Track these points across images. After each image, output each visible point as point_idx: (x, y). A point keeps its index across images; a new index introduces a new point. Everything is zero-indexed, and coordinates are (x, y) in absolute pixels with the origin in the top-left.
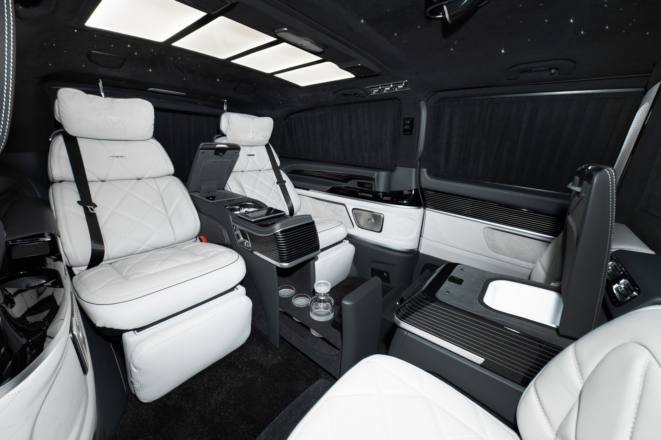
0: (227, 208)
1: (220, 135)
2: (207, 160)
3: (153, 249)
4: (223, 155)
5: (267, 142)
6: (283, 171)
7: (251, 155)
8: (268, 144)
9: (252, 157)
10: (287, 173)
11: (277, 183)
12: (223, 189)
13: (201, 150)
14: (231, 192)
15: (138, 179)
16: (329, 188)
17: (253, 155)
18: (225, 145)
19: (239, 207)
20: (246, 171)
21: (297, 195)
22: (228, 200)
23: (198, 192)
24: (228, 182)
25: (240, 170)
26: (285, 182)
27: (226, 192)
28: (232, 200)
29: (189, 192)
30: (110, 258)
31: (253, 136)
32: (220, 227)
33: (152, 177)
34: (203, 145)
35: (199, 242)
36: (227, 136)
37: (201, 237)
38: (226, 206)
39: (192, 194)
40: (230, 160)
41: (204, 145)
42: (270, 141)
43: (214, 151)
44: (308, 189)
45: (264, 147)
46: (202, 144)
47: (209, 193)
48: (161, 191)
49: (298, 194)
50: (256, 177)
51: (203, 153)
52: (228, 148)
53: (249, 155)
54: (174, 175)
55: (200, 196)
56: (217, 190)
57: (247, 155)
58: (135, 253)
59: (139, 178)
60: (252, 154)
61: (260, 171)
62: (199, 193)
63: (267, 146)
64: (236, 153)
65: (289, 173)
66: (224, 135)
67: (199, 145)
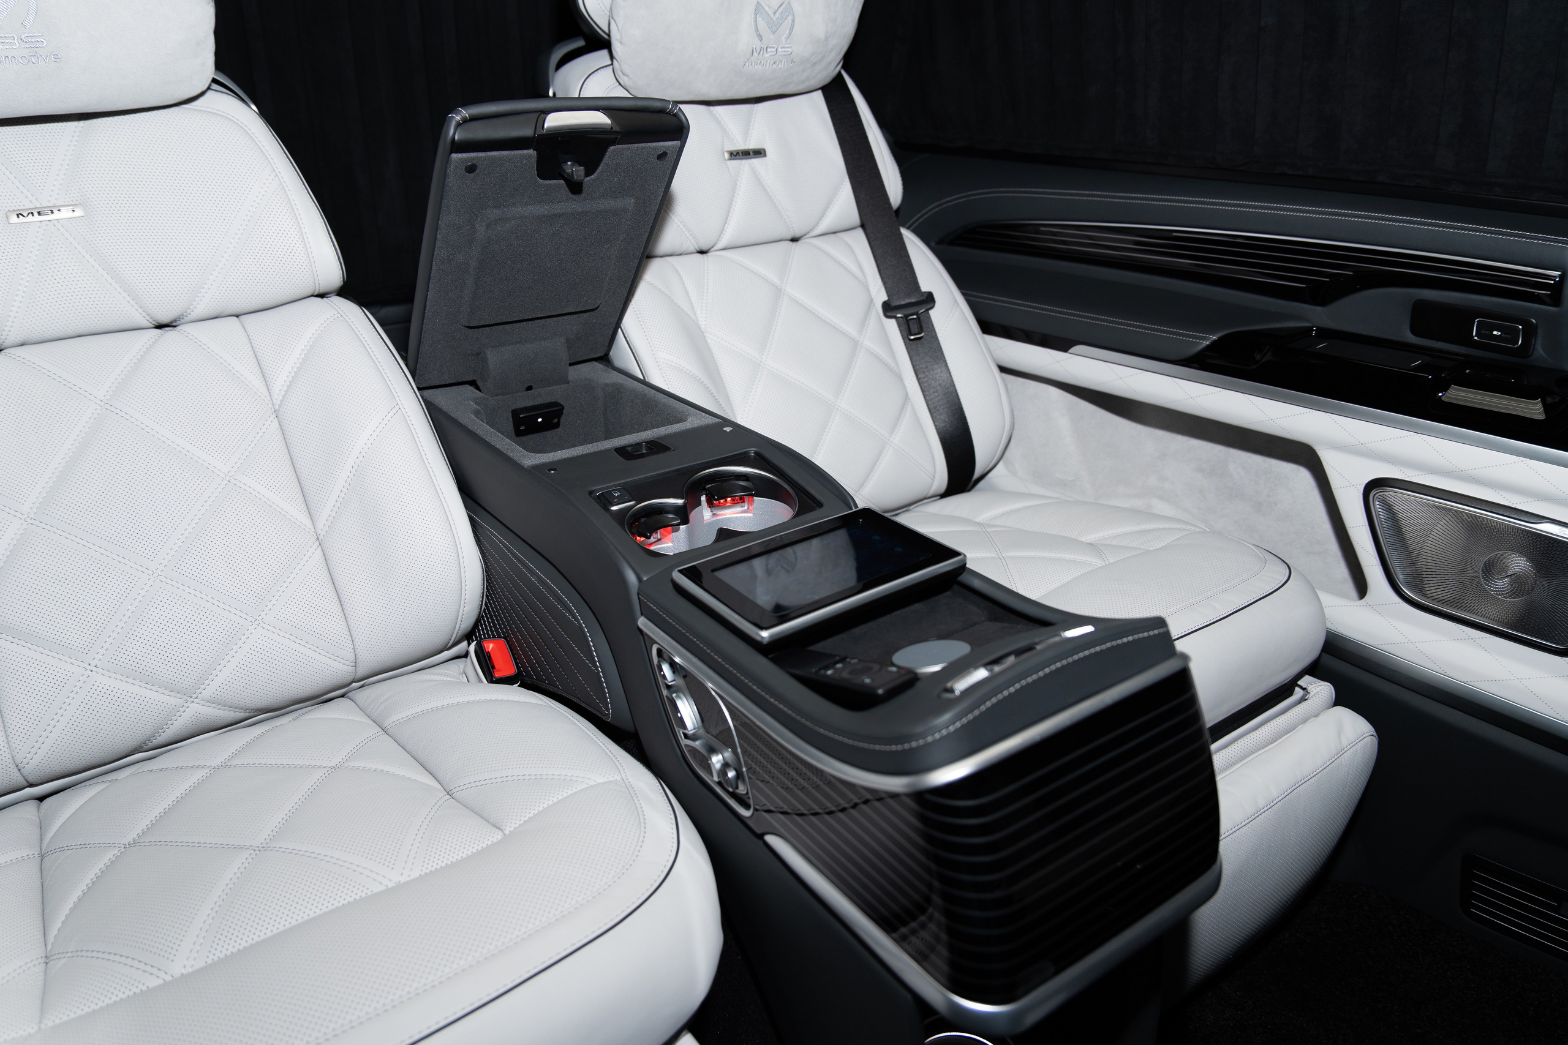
0: (614, 508)
1: (580, 43)
2: (498, 212)
3: (242, 715)
4: (589, 173)
5: (830, 65)
6: (918, 232)
7: (746, 154)
8: (838, 80)
9: (756, 162)
10: (939, 242)
11: (888, 309)
12: (605, 359)
13: (454, 155)
14: (644, 382)
15: (160, 327)
16: (1204, 339)
17: (759, 153)
18: (598, 110)
19: (680, 502)
20: (720, 245)
21: (996, 371)
22: (621, 451)
23: (473, 383)
24: (630, 321)
25: (692, 247)
26: (929, 299)
27: (614, 377)
28: (648, 442)
29: (419, 389)
30: (31, 779)
31: (760, 37)
32: (576, 620)
33: (230, 312)
34: (465, 121)
35: (480, 681)
36: (616, 46)
37: (490, 646)
38: (605, 501)
39: (440, 397)
40: (630, 202)
41: (473, 119)
42: (851, 59)
43: (532, 152)
44: (1063, 345)
45: (818, 96)
46: (459, 113)
47: (529, 388)
48: (279, 384)
49: (1003, 369)
50: (775, 279)
51: (471, 169)
52: (617, 128)
53: (735, 155)
54: (344, 292)
55: (477, 413)
56: (571, 364)
57: (727, 156)
58: (150, 745)
59: (164, 319)
60: (751, 145)
61: (794, 240)
62: (478, 388)
63: (834, 92)
64: (662, 156)
65: (951, 243)
66: (599, 42)
67: (441, 122)
